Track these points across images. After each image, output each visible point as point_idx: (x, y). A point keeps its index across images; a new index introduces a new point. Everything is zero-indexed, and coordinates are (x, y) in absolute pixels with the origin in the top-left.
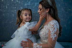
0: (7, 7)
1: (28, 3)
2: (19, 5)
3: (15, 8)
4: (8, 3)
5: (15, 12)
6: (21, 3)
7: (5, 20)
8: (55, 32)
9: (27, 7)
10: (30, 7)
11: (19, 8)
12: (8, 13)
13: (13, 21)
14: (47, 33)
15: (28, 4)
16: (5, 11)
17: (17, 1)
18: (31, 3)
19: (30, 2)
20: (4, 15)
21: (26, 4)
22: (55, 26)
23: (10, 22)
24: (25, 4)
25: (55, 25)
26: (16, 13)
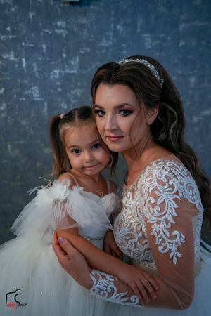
1: (70, 65)
2: (22, 79)
5: (3, 115)
6: (29, 66)
8: (171, 220)
9: (61, 87)
10: (80, 88)
11: (20, 95)
14: (144, 230)
15: (68, 71)
17: (12, 58)
18: (82, 66)
19: (76, 61)
21: (57, 71)
22: (164, 195)
24: (50, 71)
25: (160, 187)
26: (5, 119)
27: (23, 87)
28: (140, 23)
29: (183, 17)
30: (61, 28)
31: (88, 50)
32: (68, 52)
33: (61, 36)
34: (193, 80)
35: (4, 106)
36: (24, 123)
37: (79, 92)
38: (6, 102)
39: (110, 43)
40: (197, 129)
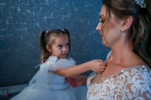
0: (8, 23)
1: (50, 15)
2: (33, 19)
3: (25, 23)
4: (10, 14)
5: (26, 32)
6: (35, 15)
7: (4, 47)
9: (47, 23)
11: (32, 25)
12: (11, 33)
13: (21, 48)
15: (49, 17)
16: (4, 30)
17: (29, 12)
19: (52, 14)
20: (3, 37)
21: (46, 17)
23: (17, 51)
24: (43, 17)
27: (33, 22)
28: (73, 3)
29: (86, 3)
30: (47, 3)
31: (56, 10)
32: (49, 11)
33: (47, 5)
34: (89, 22)
35: (26, 29)
36: (34, 34)
37: (53, 24)
38: (27, 27)
39: (64, 9)
40: (90, 37)
